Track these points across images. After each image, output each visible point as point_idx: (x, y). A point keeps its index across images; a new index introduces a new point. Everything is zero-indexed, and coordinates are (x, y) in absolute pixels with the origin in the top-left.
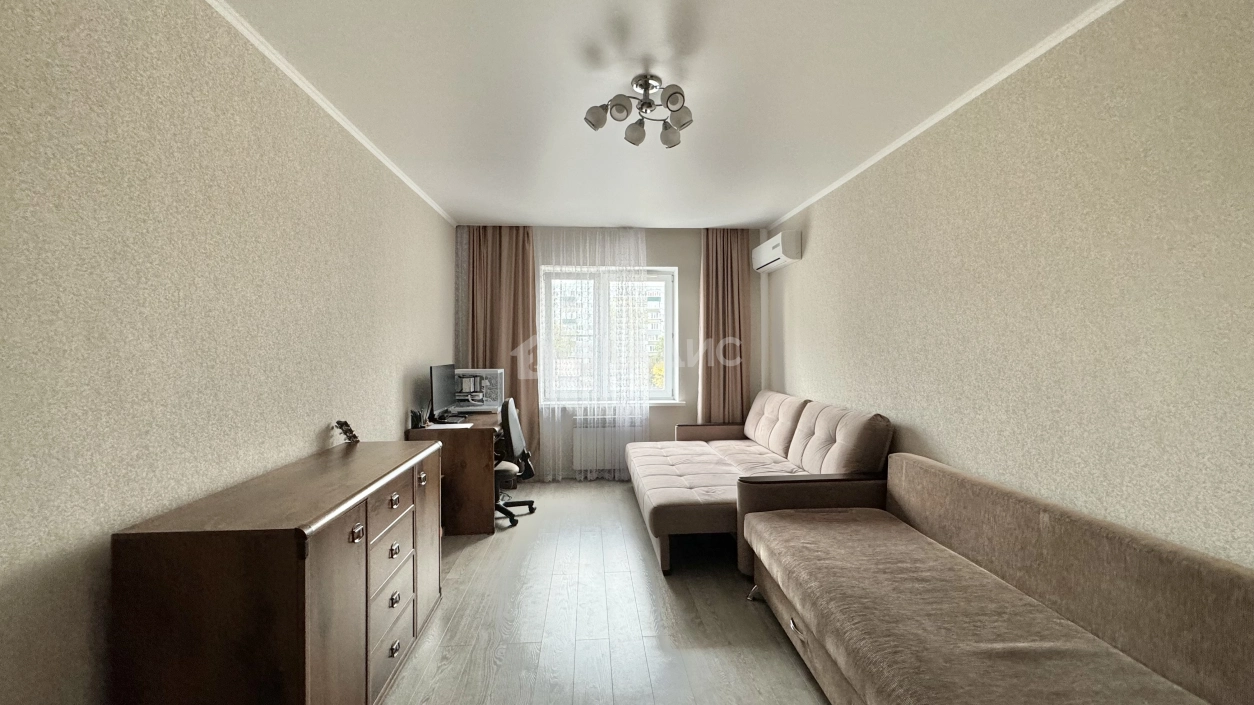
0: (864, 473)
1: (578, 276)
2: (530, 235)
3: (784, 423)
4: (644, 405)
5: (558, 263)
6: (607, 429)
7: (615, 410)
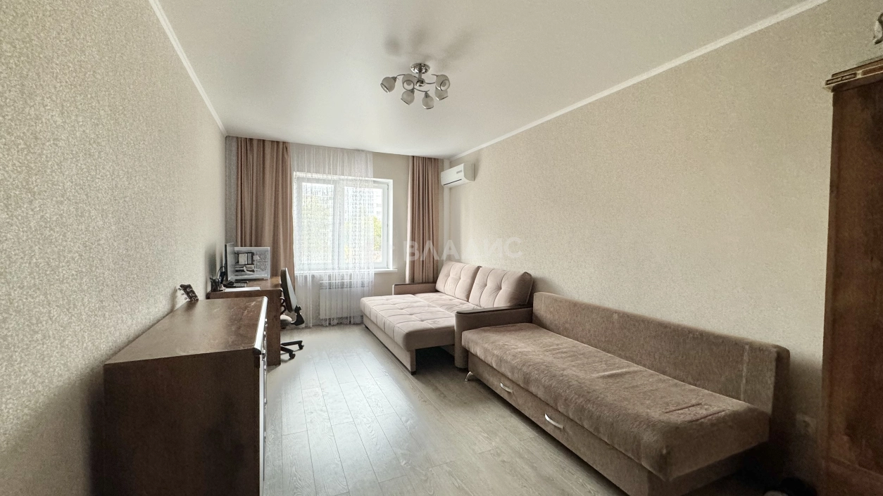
0: (520, 305)
1: (324, 181)
2: (288, 149)
3: (465, 280)
4: (370, 272)
5: (309, 171)
6: (345, 289)
7: (351, 276)
